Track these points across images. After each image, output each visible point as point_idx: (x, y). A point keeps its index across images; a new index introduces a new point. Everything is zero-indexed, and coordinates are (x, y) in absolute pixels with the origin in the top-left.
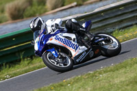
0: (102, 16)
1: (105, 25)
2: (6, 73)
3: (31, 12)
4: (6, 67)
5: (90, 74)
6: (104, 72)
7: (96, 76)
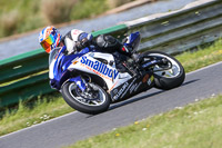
0: (196, 16)
1: (202, 31)
2: (42, 112)
3: (83, 11)
4: (42, 102)
5: (178, 110)
6: (201, 107)
7: (188, 114)
